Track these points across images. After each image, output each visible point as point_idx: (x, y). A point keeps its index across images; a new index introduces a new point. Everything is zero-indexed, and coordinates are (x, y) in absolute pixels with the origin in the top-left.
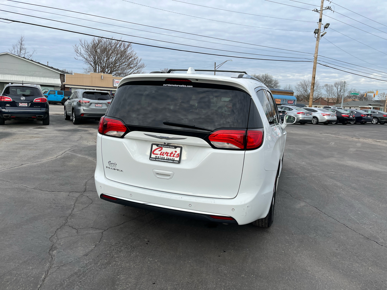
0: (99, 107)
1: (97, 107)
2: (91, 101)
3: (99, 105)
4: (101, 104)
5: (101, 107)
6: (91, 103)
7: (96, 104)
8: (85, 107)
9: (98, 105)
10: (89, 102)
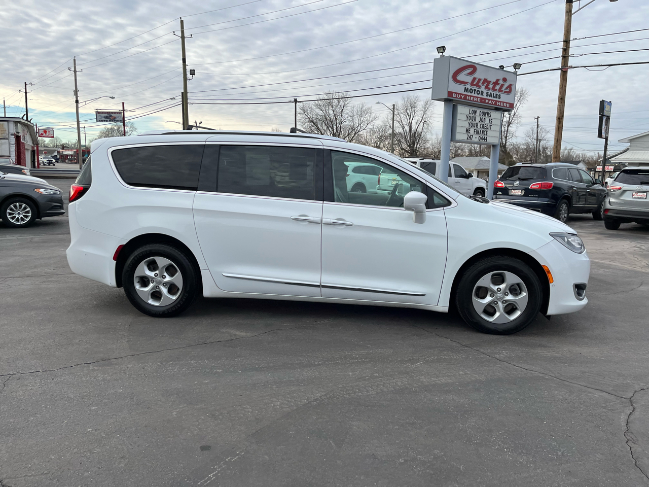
0: (640, 198)
1: (635, 198)
2: (625, 187)
3: (641, 194)
4: (644, 192)
5: (643, 198)
6: (625, 191)
7: (634, 193)
8: (613, 197)
9: (639, 194)
10: (620, 189)
